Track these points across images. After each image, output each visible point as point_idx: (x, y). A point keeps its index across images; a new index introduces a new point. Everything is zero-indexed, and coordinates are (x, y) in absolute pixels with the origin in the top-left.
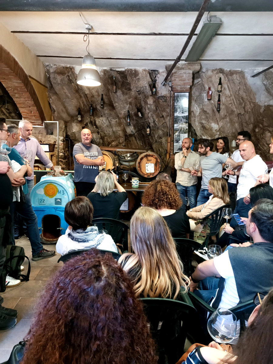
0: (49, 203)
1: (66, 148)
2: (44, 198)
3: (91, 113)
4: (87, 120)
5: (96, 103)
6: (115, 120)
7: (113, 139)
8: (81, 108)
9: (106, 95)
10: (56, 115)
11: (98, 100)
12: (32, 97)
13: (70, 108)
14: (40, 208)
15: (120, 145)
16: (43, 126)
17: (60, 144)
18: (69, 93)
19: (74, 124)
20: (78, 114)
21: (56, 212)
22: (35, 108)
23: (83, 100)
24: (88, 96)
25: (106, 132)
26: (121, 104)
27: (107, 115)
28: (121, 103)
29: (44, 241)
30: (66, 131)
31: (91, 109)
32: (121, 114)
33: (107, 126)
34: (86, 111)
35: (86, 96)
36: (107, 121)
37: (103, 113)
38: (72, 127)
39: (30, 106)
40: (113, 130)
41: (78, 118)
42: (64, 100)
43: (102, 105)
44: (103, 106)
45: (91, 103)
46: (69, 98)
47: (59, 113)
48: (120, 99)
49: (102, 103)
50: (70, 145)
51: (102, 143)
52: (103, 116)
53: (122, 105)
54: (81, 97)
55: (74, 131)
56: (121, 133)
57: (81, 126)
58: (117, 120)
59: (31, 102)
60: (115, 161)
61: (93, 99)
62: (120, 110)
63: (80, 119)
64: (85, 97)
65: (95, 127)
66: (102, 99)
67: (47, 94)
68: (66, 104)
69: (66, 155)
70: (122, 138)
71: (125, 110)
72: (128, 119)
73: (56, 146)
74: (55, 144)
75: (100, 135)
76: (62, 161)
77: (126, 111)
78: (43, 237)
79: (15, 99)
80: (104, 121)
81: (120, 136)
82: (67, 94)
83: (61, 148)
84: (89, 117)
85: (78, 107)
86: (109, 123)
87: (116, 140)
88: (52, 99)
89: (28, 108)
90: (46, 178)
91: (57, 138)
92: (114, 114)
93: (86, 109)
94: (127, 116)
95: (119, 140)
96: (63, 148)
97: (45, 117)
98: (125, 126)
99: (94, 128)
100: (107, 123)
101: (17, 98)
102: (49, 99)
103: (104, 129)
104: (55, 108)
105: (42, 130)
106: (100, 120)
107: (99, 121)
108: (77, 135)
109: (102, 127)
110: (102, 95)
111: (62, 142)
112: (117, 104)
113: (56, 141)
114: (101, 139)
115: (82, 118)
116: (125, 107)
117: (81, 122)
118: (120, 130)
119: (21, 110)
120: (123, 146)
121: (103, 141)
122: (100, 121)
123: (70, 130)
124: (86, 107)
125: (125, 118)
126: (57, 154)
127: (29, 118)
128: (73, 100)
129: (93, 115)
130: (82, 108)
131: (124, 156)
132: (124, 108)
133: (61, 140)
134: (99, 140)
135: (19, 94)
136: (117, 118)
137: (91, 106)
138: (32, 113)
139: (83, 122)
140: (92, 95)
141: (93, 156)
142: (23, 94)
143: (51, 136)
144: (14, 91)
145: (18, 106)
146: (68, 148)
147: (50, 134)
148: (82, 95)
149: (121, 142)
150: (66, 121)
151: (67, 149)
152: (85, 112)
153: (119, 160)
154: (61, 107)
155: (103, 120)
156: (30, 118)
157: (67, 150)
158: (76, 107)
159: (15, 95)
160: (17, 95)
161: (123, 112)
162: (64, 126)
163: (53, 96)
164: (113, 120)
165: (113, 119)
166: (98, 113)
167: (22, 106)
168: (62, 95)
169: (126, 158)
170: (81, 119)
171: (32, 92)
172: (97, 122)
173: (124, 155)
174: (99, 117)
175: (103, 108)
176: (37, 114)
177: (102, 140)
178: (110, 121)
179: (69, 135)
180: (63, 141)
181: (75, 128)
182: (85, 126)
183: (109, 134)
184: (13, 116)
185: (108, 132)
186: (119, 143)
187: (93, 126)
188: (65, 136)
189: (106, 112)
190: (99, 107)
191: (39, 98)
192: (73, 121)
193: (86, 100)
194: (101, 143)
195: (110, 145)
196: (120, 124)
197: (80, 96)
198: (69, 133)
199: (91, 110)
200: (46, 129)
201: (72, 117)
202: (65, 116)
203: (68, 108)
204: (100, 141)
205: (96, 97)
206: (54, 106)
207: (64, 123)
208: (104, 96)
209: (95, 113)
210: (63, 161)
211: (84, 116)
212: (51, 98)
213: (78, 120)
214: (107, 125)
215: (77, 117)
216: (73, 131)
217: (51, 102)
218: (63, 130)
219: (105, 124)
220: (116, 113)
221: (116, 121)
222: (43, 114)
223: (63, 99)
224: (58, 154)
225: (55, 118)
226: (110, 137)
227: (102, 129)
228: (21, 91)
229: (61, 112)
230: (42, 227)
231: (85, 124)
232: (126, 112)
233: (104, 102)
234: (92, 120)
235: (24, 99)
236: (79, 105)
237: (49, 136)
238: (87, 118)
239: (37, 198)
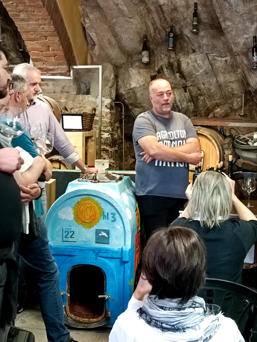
0: (84, 239)
1: (115, 123)
2: (73, 229)
3: (171, 45)
4: (162, 61)
5: (182, 24)
6: (224, 59)
7: (218, 102)
8: (149, 36)
9: (204, 5)
10: (97, 53)
11: (185, 16)
12: (52, 18)
13: (126, 36)
14: (65, 249)
15: (233, 114)
16: (70, 76)
17: (104, 115)
18: (125, 5)
19: (133, 71)
20: (143, 50)
21: (96, 259)
22: (57, 39)
23: (153, 18)
24: (165, 8)
25: (202, 86)
26: (239, 22)
27: (205, 48)
28: (238, 19)
29: (70, 321)
30: (117, 86)
31: (170, 37)
32: (237, 44)
33: (206, 73)
34: (160, 41)
35: (159, 9)
36: (207, 62)
37: (196, 45)
38: (130, 77)
39: (46, 35)
40: (217, 82)
41: (143, 57)
42: (114, 20)
43: (194, 27)
44: (197, 29)
45: (170, 24)
46: (124, 16)
47: (102, 48)
48: (237, 12)
49: (195, 23)
50: (123, 117)
51: (194, 111)
52: (197, 50)
53: (240, 26)
54: (149, 11)
55: (133, 85)
56: (235, 87)
57: (149, 74)
58: (228, 58)
59: (49, 28)
60: (223, 150)
61: (175, 14)
62: (235, 36)
63: (145, 59)
64: (157, 12)
65: (180, 77)
66: (196, 14)
67: (80, 8)
68: (118, 29)
69: (116, 136)
70: (239, 99)
71: (247, 36)
72: (253, 55)
73: (96, 118)
74: (94, 115)
75: (188, 93)
76: (107, 151)
77: (249, 37)
78: (68, 312)
79: (18, 24)
80: (199, 62)
81: (233, 94)
82: (120, 7)
83: (106, 122)
84: (166, 55)
85: (143, 33)
86: (210, 67)
87: (224, 104)
88: (90, 20)
89: (43, 39)
90: (77, 185)
91: (98, 101)
92: (222, 47)
93: (159, 37)
94: (251, 50)
95: (232, 103)
96: (110, 122)
97: (74, 57)
98: (246, 72)
99: (175, 78)
100: (206, 66)
101: (23, 20)
102: (84, 20)
103: (198, 80)
104: (95, 39)
105: (68, 85)
106: (191, 59)
107: (188, 63)
108: (139, 95)
109: (194, 76)
110: (196, 4)
111: (108, 110)
112: (228, 23)
113: (97, 107)
114: (190, 101)
115: (150, 56)
116: (247, 28)
117: (147, 65)
118: (236, 81)
119: (29, 45)
120: (241, 116)
121: (196, 106)
122: (190, 61)
123: (124, 83)
124: (159, 34)
125: (246, 54)
126: (97, 136)
127: (42, 60)
128: (132, 20)
129: (174, 49)
130: (151, 35)
131: (244, 139)
132: (245, 30)
133: (106, 106)
134: (187, 103)
135: (27, 11)
136: (228, 55)
137: (171, 31)
138: (50, 49)
139: (153, 65)
140: (173, 7)
141: (176, 138)
142: (34, 12)
143: (86, 96)
144: (17, 6)
145: (24, 36)
146: (121, 122)
147: (83, 94)
148: (152, 8)
149: (236, 107)
150: (118, 64)
151: (117, 125)
152: (158, 45)
153: (234, 147)
154: (109, 36)
155: (196, 61)
156: (46, 62)
157: (117, 127)
158: (139, 33)
159: (19, 15)
160: (22, 16)
161: (242, 41)
162: (112, 76)
163: (92, 13)
164: (220, 59)
165: (218, 57)
166: (186, 45)
167: (32, 37)
168: (111, 10)
169: (249, 143)
170: (150, 60)
171: (53, 7)
172: (184, 66)
173: (246, 136)
174: (187, 54)
175: (196, 34)
176: (60, 52)
177: (194, 104)
178: (213, 62)
179: (124, 95)
180: (111, 108)
181: (135, 80)
182: (156, 75)
183: (209, 90)
184: (13, 58)
185: (207, 86)
186: (232, 109)
187: (174, 74)
188: (114, 97)
189: (205, 41)
190: (187, 32)
191: (64, 19)
192: (132, 64)
193: (160, 19)
194: (191, 110)
195: (211, 115)
196: (234, 67)
197: (147, 9)
198: (122, 91)
199: (171, 40)
200: (77, 82)
201: (128, 56)
202: (114, 53)
203: (123, 37)
204: (188, 107)
205: (181, 9)
206: (94, 34)
207: (114, 69)
208: (200, 8)
209: (178, 46)
210: (110, 150)
211: (156, 53)
212: (88, 17)
213: (143, 63)
214: (205, 71)
215: (140, 56)
216: (130, 85)
217: (86, 26)
218: (110, 84)
219: (201, 68)
220: (226, 44)
221: (226, 61)
222: (72, 52)
223: (112, 19)
224: (100, 135)
225: (95, 60)
226: (211, 96)
227: (194, 81)
228: (30, 6)
229: (108, 45)
230: (68, 292)
231: (157, 69)
232: (249, 40)
233: (199, 21)
234: (172, 60)
235: (36, 22)
236: (145, 29)
237: (81, 97)
238: (162, 56)
239: (59, 228)
